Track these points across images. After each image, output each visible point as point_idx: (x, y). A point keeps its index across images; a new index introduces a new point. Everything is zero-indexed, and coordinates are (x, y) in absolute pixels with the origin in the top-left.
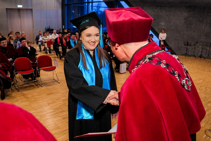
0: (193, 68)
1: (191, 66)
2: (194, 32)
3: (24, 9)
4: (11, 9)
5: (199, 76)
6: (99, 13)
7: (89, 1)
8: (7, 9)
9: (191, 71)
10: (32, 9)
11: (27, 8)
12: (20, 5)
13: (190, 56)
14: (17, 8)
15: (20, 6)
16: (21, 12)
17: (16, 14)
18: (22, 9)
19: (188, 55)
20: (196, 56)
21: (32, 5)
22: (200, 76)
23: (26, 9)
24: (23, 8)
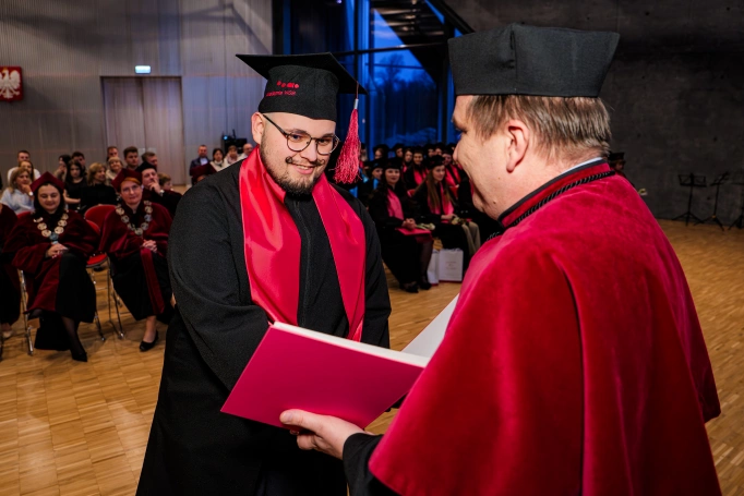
0: (712, 262)
1: (705, 255)
2: (715, 139)
3: (155, 77)
4: (117, 79)
5: (738, 289)
6: (396, 87)
7: (360, 48)
8: (102, 78)
9: (708, 274)
10: (180, 78)
11: (164, 74)
12: (145, 64)
13: (702, 222)
14: (133, 75)
15: (143, 69)
16: (147, 89)
17: (131, 94)
18: (150, 77)
19: (696, 218)
20: (722, 222)
21: (179, 65)
22: (741, 292)
23: (163, 78)
24: (153, 75)
